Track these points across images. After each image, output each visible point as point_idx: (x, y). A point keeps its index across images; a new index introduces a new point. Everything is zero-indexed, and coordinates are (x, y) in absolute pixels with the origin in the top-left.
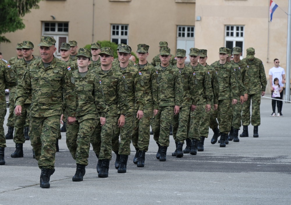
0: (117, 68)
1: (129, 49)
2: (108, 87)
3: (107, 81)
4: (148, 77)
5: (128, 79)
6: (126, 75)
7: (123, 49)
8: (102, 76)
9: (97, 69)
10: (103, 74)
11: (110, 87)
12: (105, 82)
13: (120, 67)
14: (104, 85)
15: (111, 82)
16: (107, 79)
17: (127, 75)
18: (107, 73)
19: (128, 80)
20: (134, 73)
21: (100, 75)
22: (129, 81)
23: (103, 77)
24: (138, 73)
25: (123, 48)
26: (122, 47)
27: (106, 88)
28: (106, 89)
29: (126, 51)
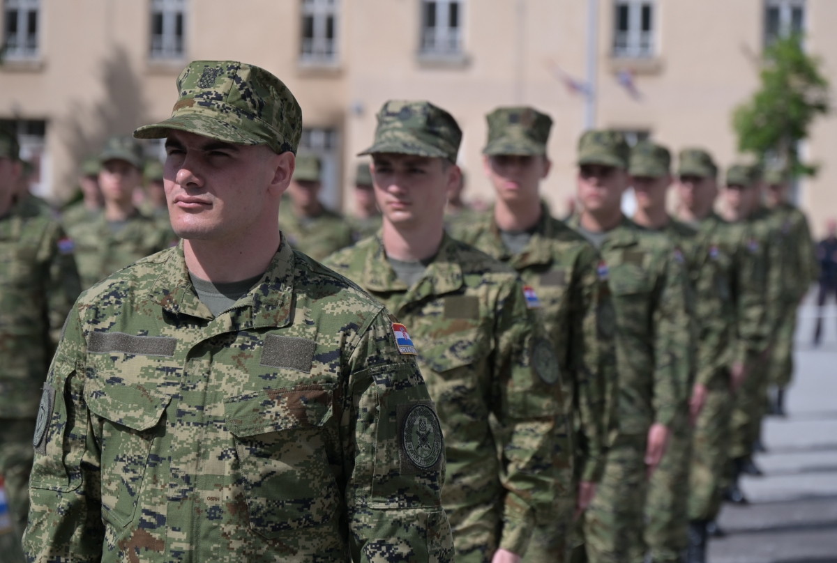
0: (369, 267)
1: (443, 129)
2: (243, 441)
3: (231, 390)
4: (553, 302)
5: (453, 339)
6: (434, 314)
7: (395, 129)
8: (188, 337)
9: (149, 270)
10: (201, 322)
11: (263, 446)
12: (216, 398)
13: (386, 257)
14: (208, 423)
15: (274, 396)
16: (239, 365)
17: (448, 314)
18: (239, 311)
19: (452, 349)
20: (493, 294)
21: (170, 331)
22: (464, 353)
23: (196, 352)
24: (518, 294)
25: (398, 124)
26: (393, 114)
27: (221, 457)
28: (227, 468)
29: (419, 143)
